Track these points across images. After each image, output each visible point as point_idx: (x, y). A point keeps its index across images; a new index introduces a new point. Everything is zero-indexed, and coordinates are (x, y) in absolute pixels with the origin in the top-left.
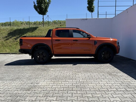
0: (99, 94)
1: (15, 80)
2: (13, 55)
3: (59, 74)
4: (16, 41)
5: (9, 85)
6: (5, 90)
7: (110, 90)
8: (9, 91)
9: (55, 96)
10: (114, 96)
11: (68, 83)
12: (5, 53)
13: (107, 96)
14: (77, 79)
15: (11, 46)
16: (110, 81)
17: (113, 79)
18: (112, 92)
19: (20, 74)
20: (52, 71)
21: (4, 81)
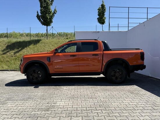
0: (126, 113)
1: (27, 100)
2: (13, 72)
3: (75, 93)
4: (15, 56)
5: (22, 106)
6: (20, 111)
7: (136, 108)
8: (25, 111)
9: (80, 115)
10: (143, 115)
11: (88, 102)
12: (1, 69)
13: (135, 114)
14: (97, 98)
15: (9, 61)
16: (134, 100)
17: (136, 98)
18: (139, 111)
19: (30, 93)
20: (66, 89)
21: (15, 101)
